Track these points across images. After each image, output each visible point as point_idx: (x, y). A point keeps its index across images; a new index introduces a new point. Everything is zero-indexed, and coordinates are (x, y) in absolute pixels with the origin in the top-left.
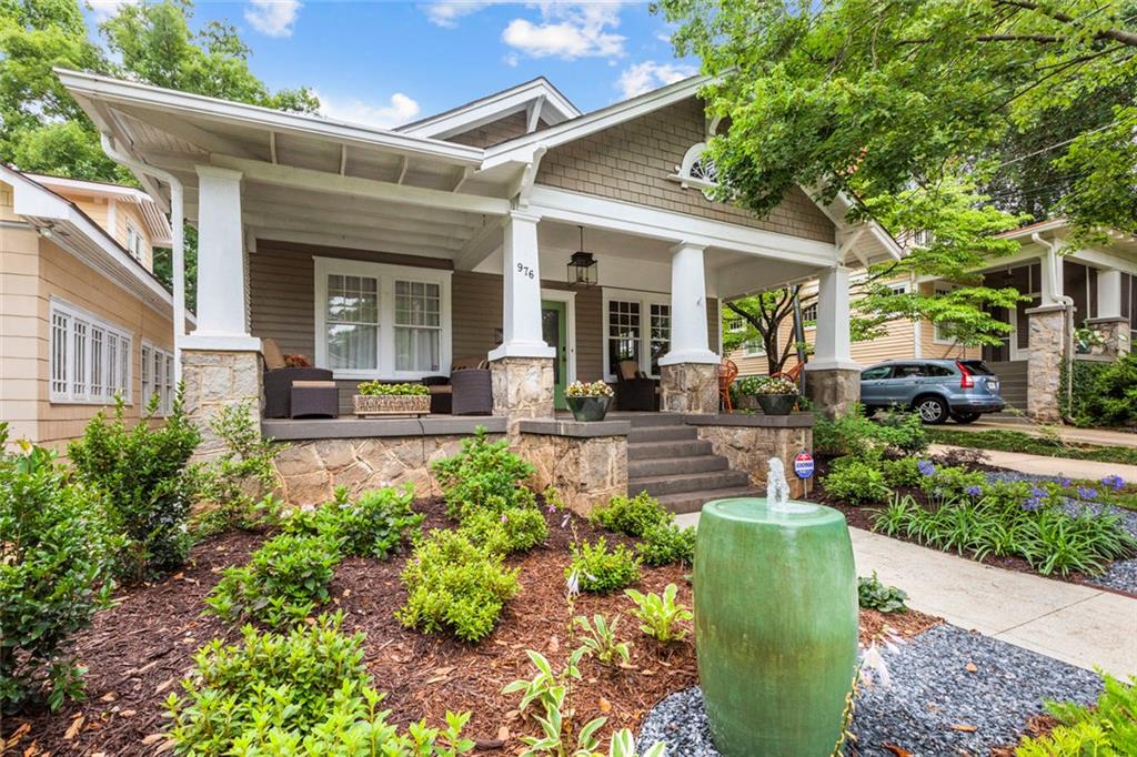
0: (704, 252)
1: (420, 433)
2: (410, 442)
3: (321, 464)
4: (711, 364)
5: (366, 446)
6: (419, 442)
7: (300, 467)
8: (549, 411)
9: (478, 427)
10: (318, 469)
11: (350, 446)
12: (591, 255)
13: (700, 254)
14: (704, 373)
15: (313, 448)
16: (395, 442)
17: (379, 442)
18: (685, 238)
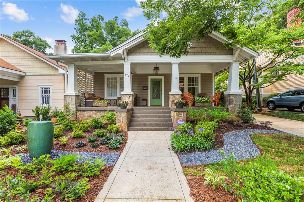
0: (179, 64)
1: (103, 110)
2: (102, 112)
3: (86, 115)
4: (179, 94)
5: (94, 112)
6: (104, 112)
7: (83, 116)
8: (131, 106)
9: (109, 109)
10: (86, 116)
11: (91, 112)
12: (158, 67)
13: (177, 65)
14: (176, 97)
15: (85, 112)
16: (100, 112)
17: (96, 112)
18: (172, 62)
